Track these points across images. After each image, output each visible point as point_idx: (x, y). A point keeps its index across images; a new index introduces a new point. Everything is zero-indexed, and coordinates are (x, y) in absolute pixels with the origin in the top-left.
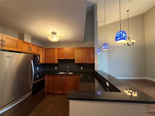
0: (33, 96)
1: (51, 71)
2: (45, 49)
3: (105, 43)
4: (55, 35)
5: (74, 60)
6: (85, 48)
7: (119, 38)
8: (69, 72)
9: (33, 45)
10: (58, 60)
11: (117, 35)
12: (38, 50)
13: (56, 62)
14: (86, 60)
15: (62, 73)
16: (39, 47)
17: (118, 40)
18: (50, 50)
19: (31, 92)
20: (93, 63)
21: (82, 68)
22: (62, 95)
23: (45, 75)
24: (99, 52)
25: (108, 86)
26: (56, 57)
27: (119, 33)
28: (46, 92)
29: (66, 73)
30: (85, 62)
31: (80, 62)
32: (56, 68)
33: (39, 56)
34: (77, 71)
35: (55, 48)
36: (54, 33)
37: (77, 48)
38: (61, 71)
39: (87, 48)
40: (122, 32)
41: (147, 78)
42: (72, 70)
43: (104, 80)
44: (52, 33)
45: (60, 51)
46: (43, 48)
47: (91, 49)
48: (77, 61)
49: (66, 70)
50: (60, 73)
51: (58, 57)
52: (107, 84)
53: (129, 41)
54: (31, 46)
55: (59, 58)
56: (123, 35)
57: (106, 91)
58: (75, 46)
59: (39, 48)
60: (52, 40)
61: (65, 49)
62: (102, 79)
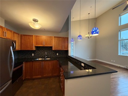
0: (12, 84)
1: (27, 57)
2: (21, 35)
3: (80, 35)
4: (36, 22)
5: (51, 47)
6: (61, 37)
7: (95, 33)
8: (47, 58)
9: (7, 30)
10: (35, 47)
11: (93, 30)
12: (14, 36)
13: (34, 49)
14: (62, 47)
15: (40, 59)
16: (14, 32)
17: (94, 34)
18: (27, 36)
19: (11, 81)
20: (67, 50)
21: (57, 54)
22: (41, 79)
23: (23, 62)
24: (73, 41)
25: (83, 66)
26: (34, 44)
27: (94, 29)
28: (24, 79)
29: (44, 59)
30: (61, 49)
31: (56, 49)
32: (33, 55)
33: (15, 43)
34: (54, 56)
35: (33, 36)
36: (35, 21)
37: (54, 37)
38: (38, 57)
39: (63, 37)
40: (96, 29)
41: (96, 60)
42: (49, 56)
43: (79, 62)
44: (33, 20)
45: (38, 39)
46: (19, 34)
47: (66, 39)
48: (54, 48)
49: (44, 57)
50: (38, 59)
52: (82, 65)
53: (89, 35)
54: (5, 31)
55: (37, 46)
56: (98, 31)
57: (81, 69)
58: (53, 35)
59: (15, 34)
60: (34, 27)
61: (43, 37)
62: (76, 61)
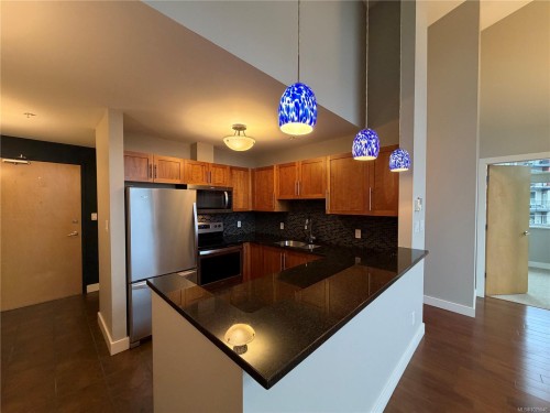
2: (253, 171)
5: (323, 201)
9: (216, 166)
10: (279, 200)
12: (231, 178)
13: (277, 208)
14: (364, 198)
16: (232, 168)
18: (263, 172)
26: (274, 192)
30: (361, 208)
31: (341, 210)
32: (282, 227)
33: (230, 193)
37: (332, 158)
45: (285, 173)
46: (246, 170)
48: (331, 205)
51: (281, 193)
54: (212, 169)
55: (282, 197)
59: (234, 172)
61: (297, 167)
